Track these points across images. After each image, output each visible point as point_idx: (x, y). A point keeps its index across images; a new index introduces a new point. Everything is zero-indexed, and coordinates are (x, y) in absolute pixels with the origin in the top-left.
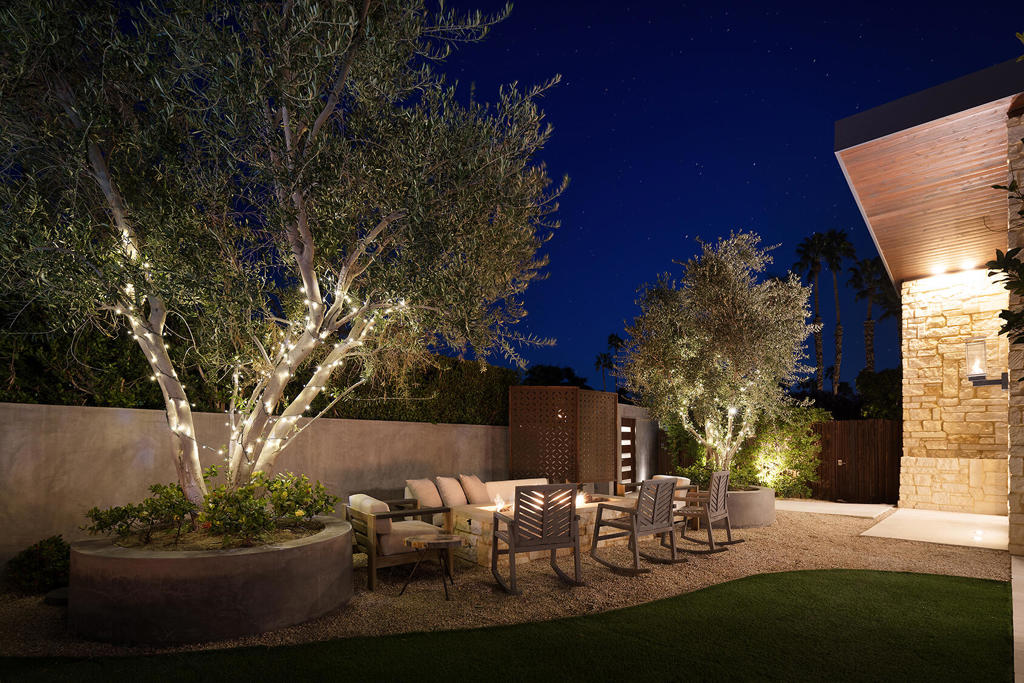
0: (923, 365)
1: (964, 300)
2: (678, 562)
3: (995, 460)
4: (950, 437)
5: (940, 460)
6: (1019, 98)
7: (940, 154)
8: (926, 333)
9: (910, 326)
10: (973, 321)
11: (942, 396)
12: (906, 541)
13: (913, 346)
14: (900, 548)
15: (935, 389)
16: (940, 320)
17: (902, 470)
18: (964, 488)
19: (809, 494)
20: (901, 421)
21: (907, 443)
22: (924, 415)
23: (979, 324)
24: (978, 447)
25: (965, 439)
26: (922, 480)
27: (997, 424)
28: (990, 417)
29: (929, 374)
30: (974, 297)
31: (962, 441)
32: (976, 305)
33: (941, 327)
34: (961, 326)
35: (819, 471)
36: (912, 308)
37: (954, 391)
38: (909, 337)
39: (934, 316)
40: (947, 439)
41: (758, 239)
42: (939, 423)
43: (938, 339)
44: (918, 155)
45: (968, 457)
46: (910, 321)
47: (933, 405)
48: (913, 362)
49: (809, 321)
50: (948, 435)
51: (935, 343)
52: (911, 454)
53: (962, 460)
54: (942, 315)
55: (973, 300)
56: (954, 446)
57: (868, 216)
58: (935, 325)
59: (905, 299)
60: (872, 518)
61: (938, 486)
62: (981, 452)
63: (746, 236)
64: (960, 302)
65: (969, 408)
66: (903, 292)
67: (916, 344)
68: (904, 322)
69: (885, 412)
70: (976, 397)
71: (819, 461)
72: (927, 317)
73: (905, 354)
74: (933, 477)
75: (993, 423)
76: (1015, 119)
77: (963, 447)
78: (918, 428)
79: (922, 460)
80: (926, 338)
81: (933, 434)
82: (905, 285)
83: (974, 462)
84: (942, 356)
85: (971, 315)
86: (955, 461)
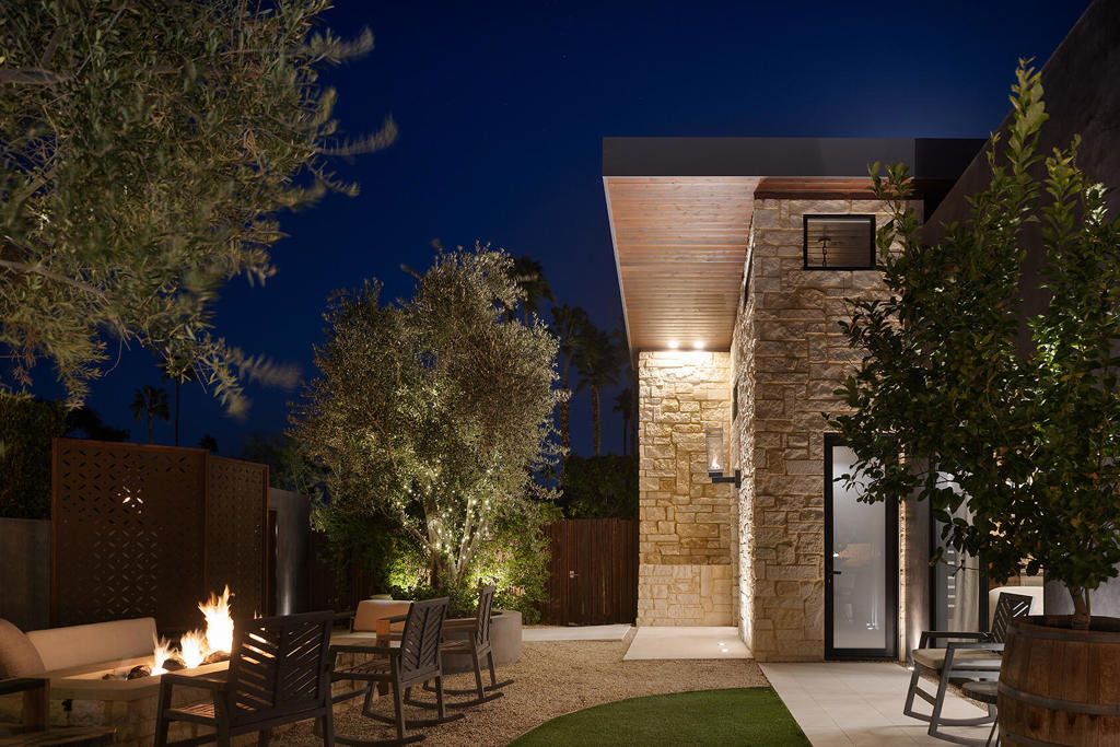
0: (659, 455)
1: (695, 384)
2: (446, 721)
3: (721, 566)
4: (682, 541)
5: (676, 567)
6: (765, 181)
7: (696, 214)
8: (662, 417)
9: (648, 406)
10: (702, 409)
11: (675, 493)
12: (669, 660)
13: (647, 429)
14: (668, 669)
15: (668, 484)
16: (674, 403)
17: (641, 581)
18: (696, 599)
19: (537, 618)
20: (637, 522)
21: (644, 547)
22: (659, 514)
23: (708, 413)
24: (706, 552)
25: (695, 543)
26: (660, 591)
27: (721, 526)
28: (715, 519)
29: (664, 466)
30: (702, 382)
31: (693, 545)
32: (705, 391)
33: (674, 412)
34: (692, 413)
35: (549, 586)
36: (648, 385)
37: (686, 488)
38: (645, 419)
39: (669, 398)
40: (680, 543)
41: (511, 263)
42: (672, 524)
43: (672, 425)
44: (678, 209)
45: (697, 563)
46: (646, 400)
47: (667, 503)
48: (649, 450)
49: (555, 385)
50: (680, 538)
51: (669, 429)
52: (648, 561)
53: (694, 566)
54: (676, 398)
55: (702, 385)
56: (686, 552)
57: (621, 264)
58: (670, 409)
59: (643, 373)
60: (620, 640)
61: (673, 596)
62: (708, 557)
63: (496, 255)
64: (691, 386)
65: (698, 508)
66: (641, 364)
67: (653, 429)
68: (641, 400)
69: (594, 510)
70: (704, 496)
71: (549, 574)
72: (662, 398)
73: (642, 440)
74: (668, 588)
75: (718, 525)
76: (760, 201)
77: (693, 552)
78: (654, 530)
79: (660, 567)
80: (661, 423)
81: (667, 538)
82: (643, 355)
83: (704, 567)
84: (675, 445)
85: (700, 401)
86: (689, 567)
